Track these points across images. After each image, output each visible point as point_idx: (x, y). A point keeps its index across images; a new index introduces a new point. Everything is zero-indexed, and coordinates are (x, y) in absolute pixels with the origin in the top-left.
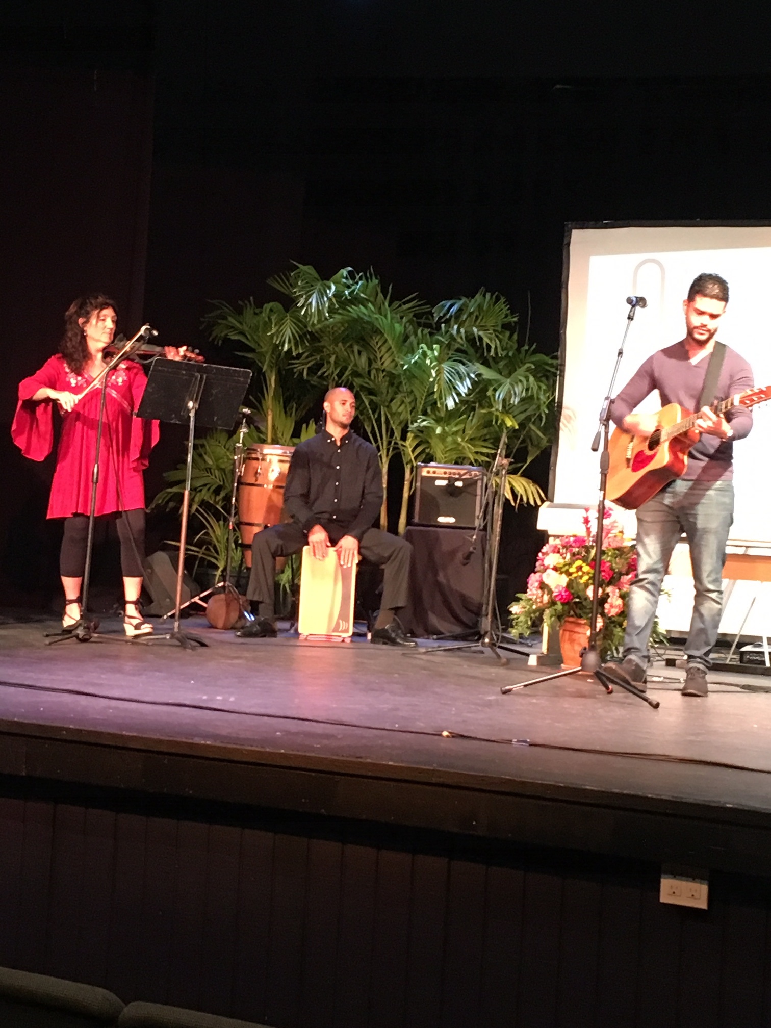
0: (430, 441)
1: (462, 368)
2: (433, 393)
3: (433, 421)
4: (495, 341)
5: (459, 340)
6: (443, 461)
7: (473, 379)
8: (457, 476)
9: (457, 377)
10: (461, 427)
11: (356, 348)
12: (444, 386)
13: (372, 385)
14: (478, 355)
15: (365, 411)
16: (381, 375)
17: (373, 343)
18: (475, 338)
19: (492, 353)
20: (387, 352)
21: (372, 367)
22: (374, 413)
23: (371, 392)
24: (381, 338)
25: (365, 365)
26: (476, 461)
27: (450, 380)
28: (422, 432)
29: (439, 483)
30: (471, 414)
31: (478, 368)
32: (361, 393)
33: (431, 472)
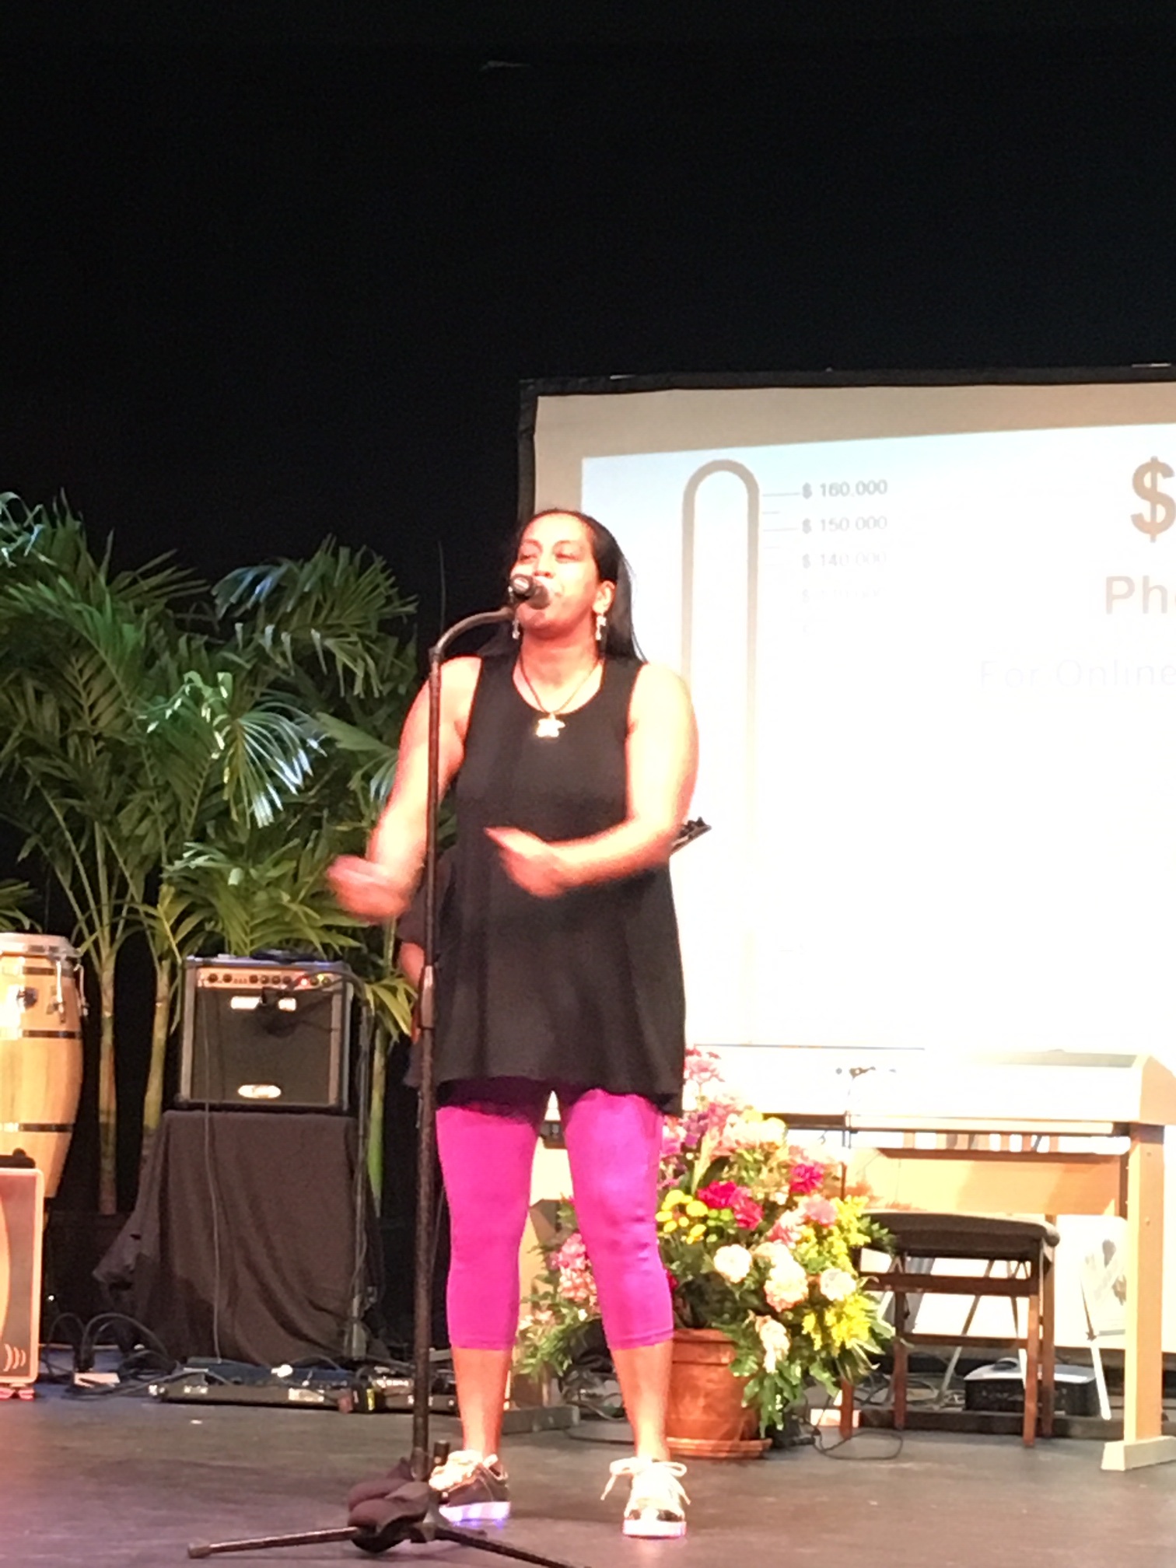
0: (214, 901)
1: (287, 728)
2: (221, 787)
3: (220, 856)
4: (364, 660)
5: (279, 660)
6: (247, 952)
7: (315, 751)
8: (283, 987)
9: (275, 748)
10: (288, 867)
11: (30, 685)
12: (244, 771)
13: (71, 774)
14: (324, 695)
15: (55, 835)
16: (93, 748)
17: (71, 672)
18: (315, 653)
19: (358, 689)
20: (104, 693)
21: (70, 729)
22: (76, 841)
23: (68, 790)
24: (91, 657)
25: (53, 726)
26: (326, 947)
27: (260, 757)
28: (195, 882)
29: (239, 1003)
30: (314, 834)
31: (324, 724)
32: (45, 793)
33: (220, 977)
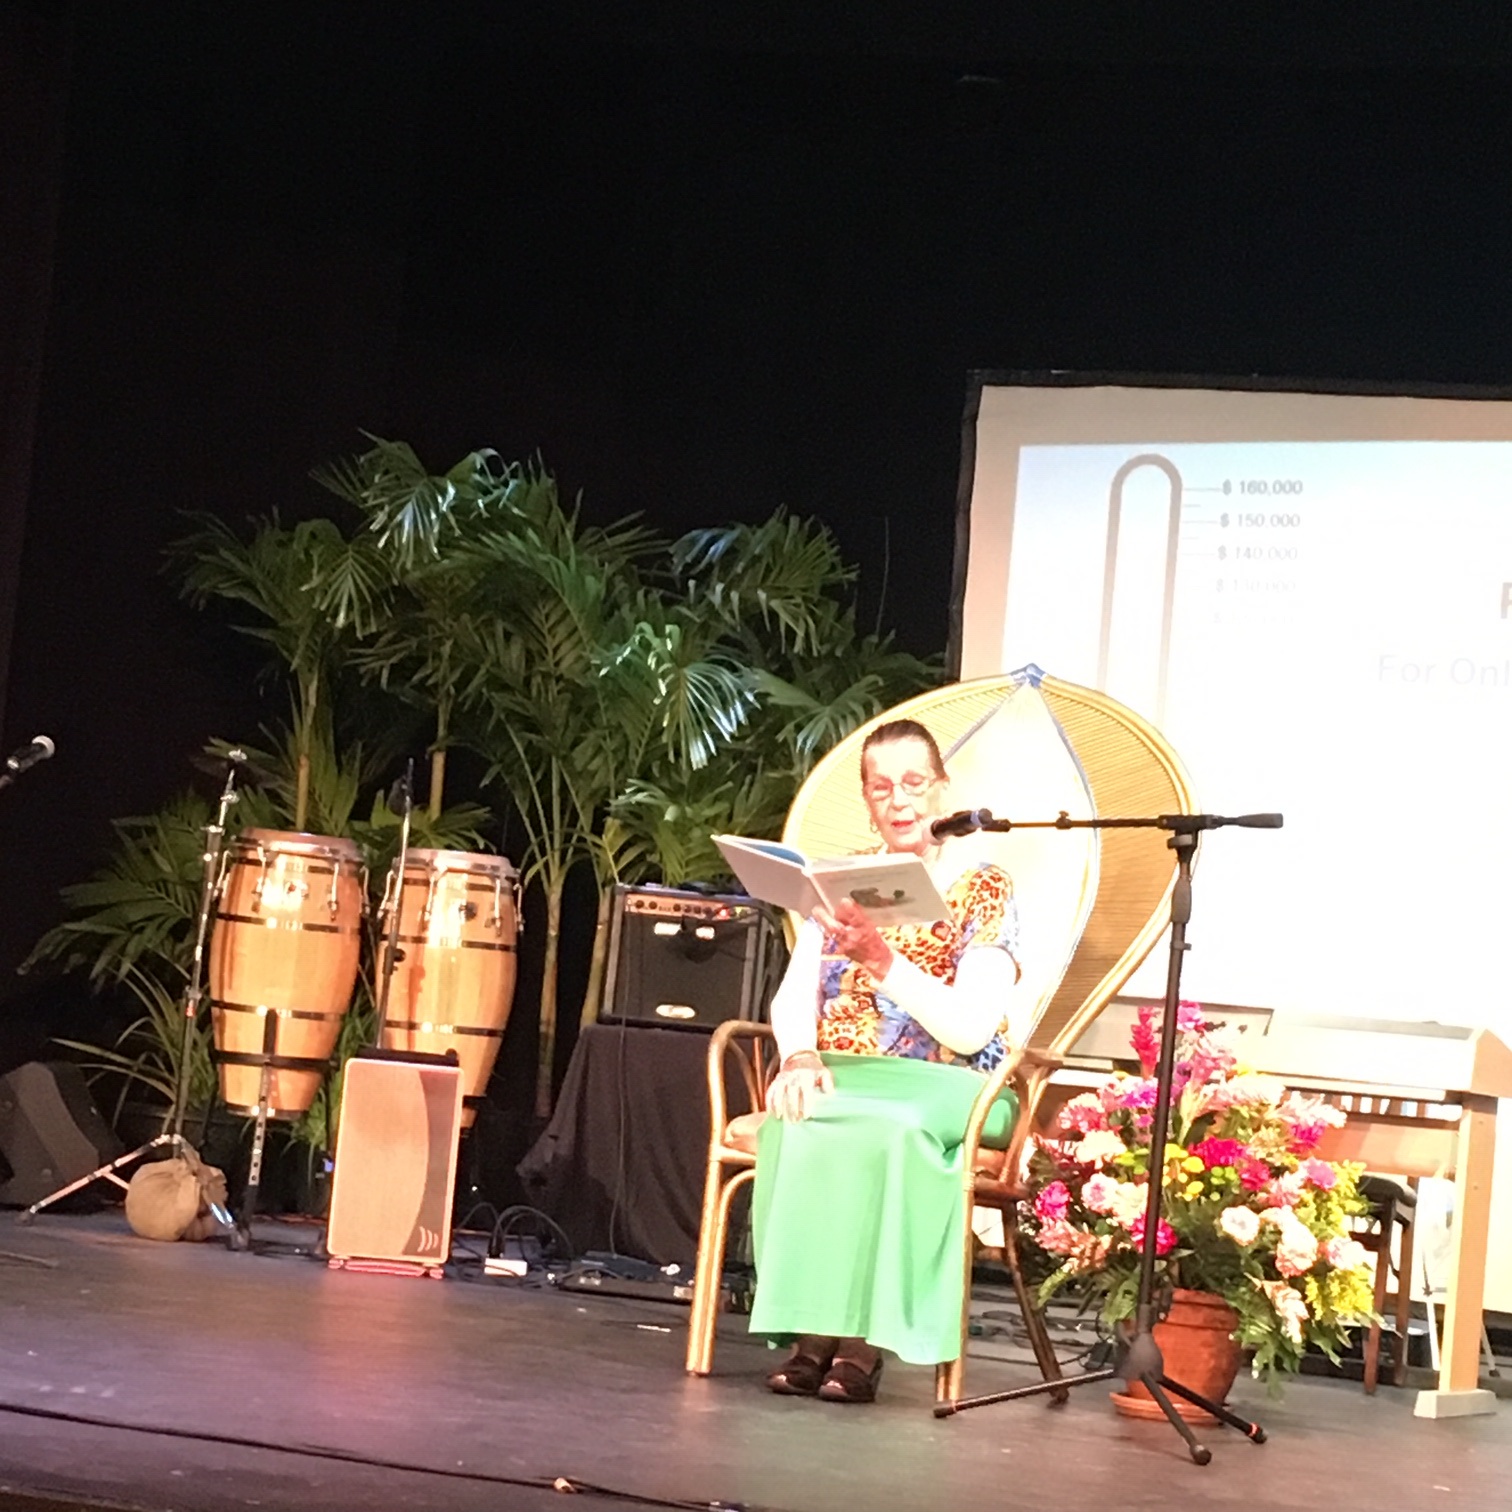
0: (653, 835)
1: (727, 679)
2: (661, 731)
3: (659, 793)
4: (806, 622)
5: (727, 617)
6: (677, 884)
7: (751, 703)
8: (703, 916)
9: (715, 698)
10: (722, 807)
11: (500, 627)
12: (684, 717)
13: (534, 711)
14: (766, 653)
15: (515, 766)
16: (554, 688)
17: (537, 615)
18: (761, 613)
19: (798, 648)
20: (567, 638)
21: (534, 669)
22: (535, 771)
23: (530, 725)
24: (556, 605)
25: (519, 666)
27: (701, 707)
28: (637, 816)
29: (661, 929)
30: (748, 780)
31: (764, 680)
32: (508, 726)
33: (647, 904)
